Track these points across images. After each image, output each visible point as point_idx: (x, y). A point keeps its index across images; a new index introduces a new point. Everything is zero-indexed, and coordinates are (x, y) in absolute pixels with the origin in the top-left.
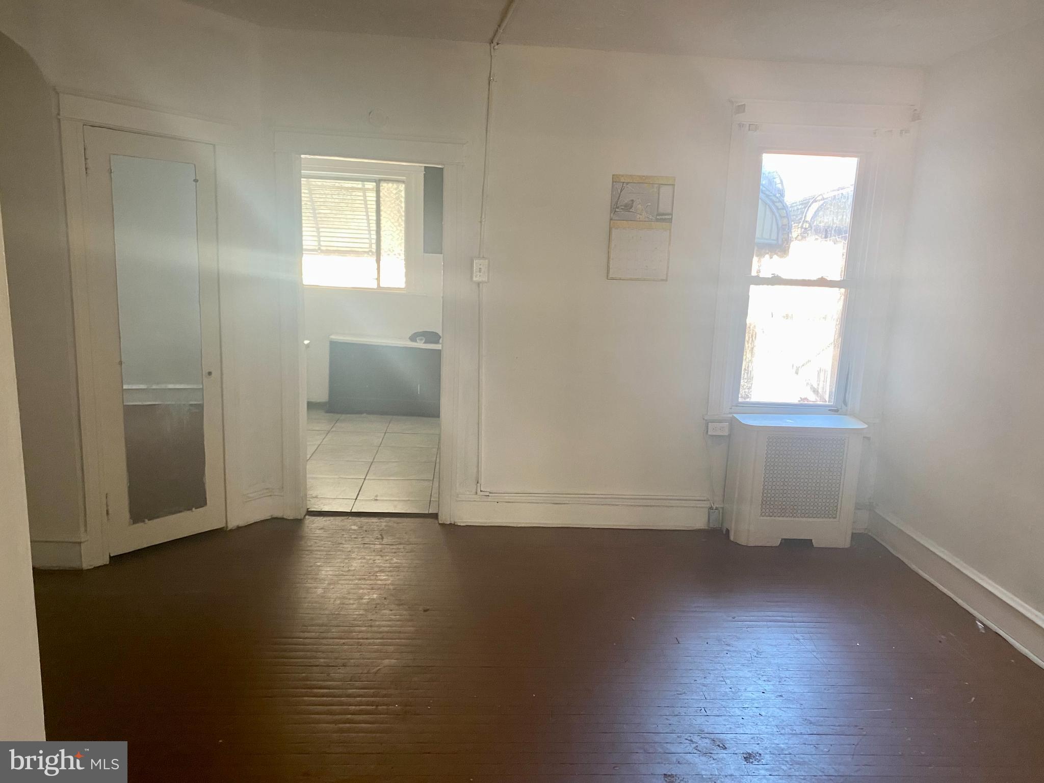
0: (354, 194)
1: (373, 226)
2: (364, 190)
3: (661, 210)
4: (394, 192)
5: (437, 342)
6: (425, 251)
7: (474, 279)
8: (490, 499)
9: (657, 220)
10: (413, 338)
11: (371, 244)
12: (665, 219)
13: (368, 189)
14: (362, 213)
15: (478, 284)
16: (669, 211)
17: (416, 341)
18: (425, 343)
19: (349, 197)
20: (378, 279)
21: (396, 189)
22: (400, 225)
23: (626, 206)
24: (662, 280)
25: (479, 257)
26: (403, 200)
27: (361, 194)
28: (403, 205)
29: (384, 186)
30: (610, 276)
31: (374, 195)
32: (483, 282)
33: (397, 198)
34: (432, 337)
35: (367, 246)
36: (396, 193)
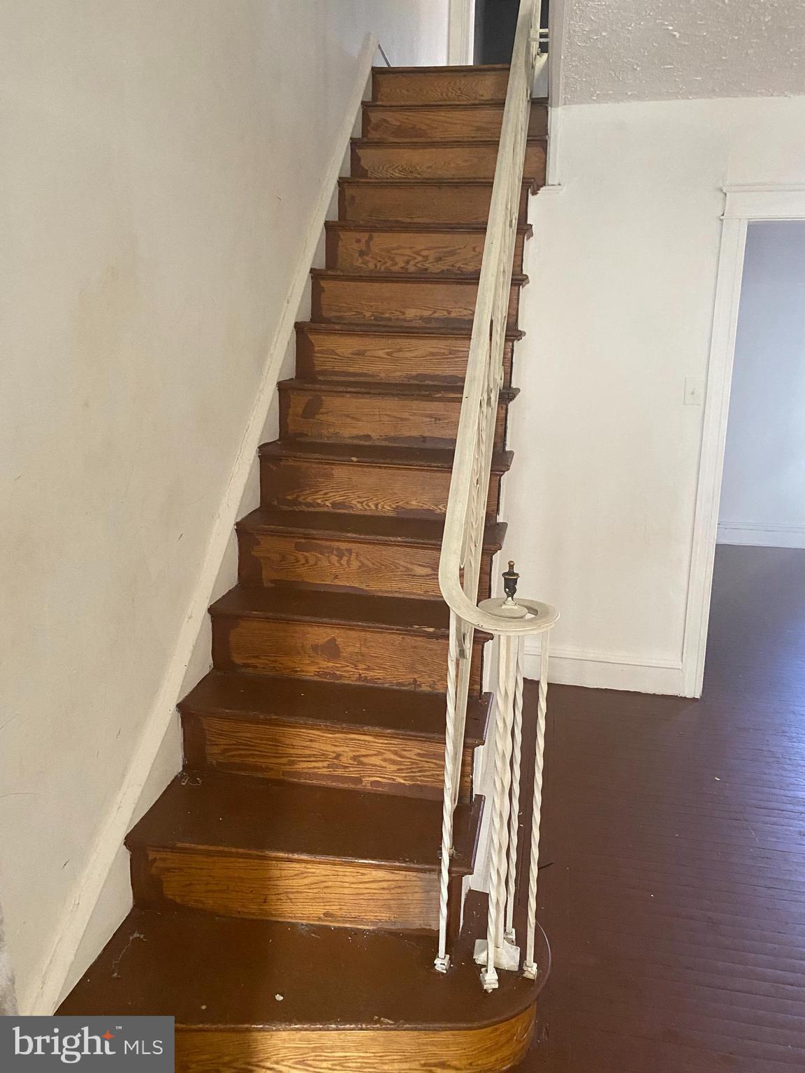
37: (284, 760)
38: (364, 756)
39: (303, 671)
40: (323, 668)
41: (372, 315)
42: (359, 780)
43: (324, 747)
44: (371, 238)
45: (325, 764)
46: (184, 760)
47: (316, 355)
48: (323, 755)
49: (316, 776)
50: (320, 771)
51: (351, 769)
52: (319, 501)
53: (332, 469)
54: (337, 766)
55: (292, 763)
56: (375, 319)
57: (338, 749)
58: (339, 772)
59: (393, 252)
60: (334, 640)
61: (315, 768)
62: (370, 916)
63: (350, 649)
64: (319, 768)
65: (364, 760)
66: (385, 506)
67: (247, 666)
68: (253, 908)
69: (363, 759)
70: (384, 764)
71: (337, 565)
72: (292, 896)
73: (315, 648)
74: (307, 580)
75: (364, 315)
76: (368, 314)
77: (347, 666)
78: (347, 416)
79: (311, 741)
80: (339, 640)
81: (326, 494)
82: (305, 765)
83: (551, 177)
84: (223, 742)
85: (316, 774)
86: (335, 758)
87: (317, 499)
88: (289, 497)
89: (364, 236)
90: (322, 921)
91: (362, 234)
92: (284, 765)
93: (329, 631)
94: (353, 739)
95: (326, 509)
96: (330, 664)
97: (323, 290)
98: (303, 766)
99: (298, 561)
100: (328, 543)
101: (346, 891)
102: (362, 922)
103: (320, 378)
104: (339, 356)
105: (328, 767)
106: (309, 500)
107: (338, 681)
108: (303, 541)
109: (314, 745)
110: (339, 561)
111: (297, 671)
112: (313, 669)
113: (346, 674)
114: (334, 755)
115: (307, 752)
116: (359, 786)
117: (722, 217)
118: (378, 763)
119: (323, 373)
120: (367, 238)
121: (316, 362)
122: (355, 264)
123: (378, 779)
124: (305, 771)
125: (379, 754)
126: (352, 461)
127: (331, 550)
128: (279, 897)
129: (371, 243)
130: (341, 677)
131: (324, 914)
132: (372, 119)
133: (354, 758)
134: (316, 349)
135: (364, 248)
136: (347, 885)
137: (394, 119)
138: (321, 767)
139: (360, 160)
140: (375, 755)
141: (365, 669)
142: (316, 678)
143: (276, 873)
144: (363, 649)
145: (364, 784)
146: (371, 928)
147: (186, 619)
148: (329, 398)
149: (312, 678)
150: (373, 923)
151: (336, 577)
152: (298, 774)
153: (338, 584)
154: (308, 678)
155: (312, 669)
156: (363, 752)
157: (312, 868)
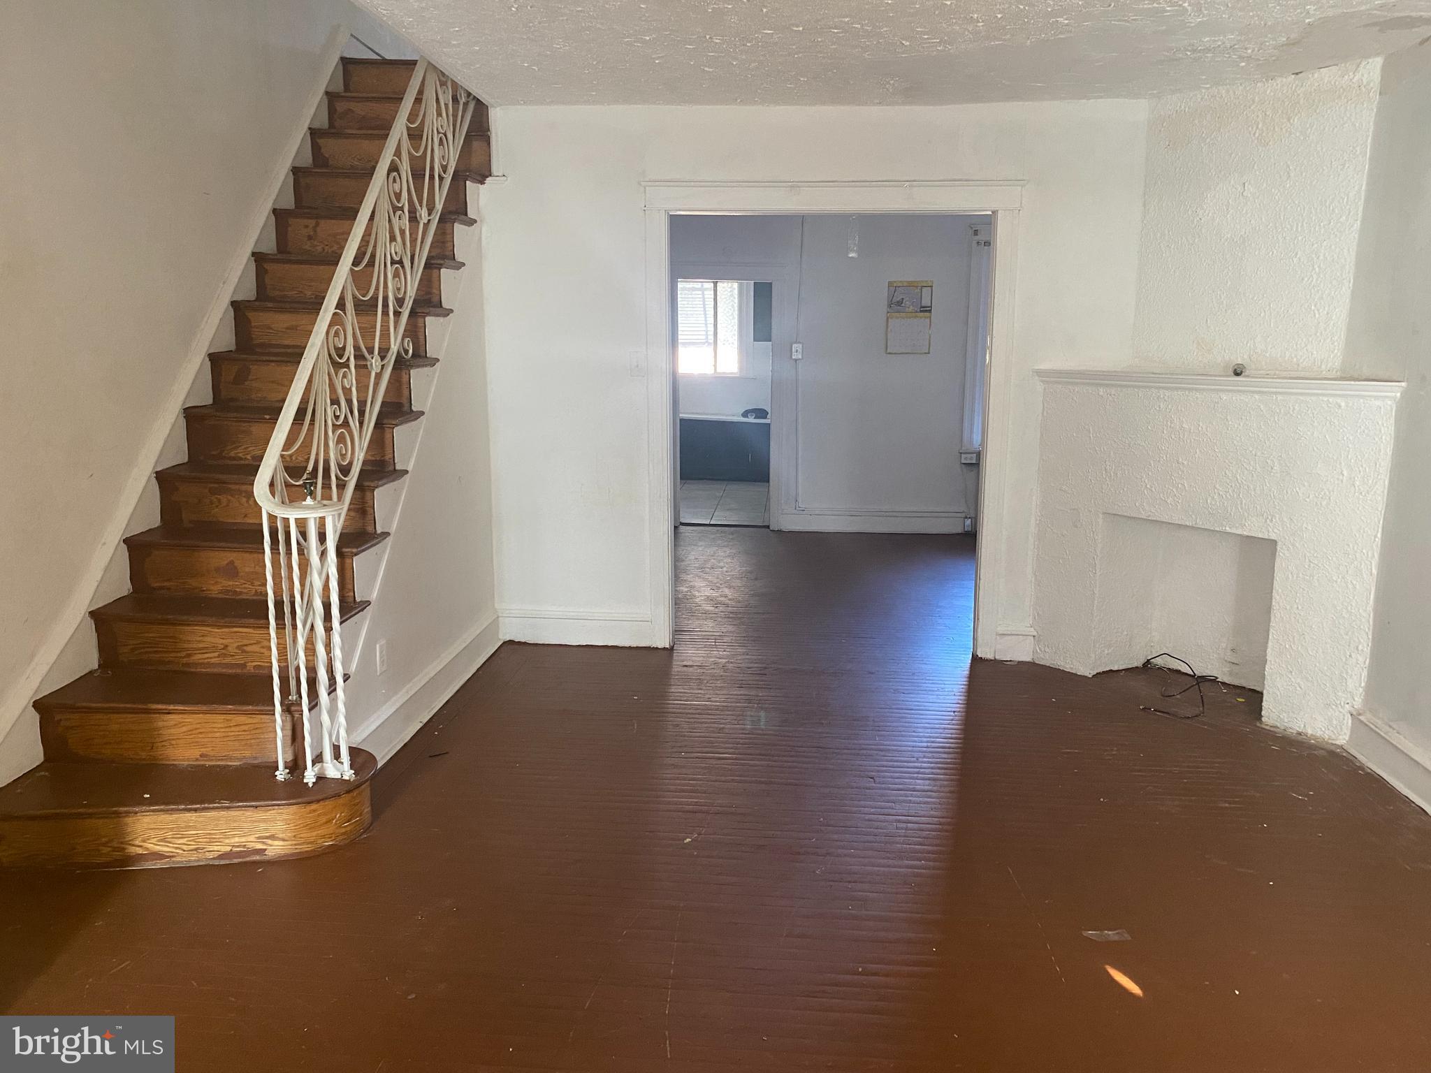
0: (694, 293)
1: (711, 320)
2: (703, 290)
3: (923, 305)
4: (729, 290)
5: (765, 418)
6: (755, 340)
7: (793, 357)
8: (804, 512)
9: (921, 311)
10: (745, 414)
11: (707, 335)
12: (926, 310)
13: (707, 289)
14: (700, 309)
15: (796, 360)
16: (929, 305)
17: (748, 417)
18: (755, 418)
19: (690, 296)
20: (715, 366)
21: (730, 288)
22: (734, 318)
23: (898, 302)
24: (926, 353)
25: (796, 343)
26: (736, 297)
27: (700, 292)
28: (736, 301)
29: (720, 285)
30: (888, 351)
31: (712, 292)
32: (799, 359)
33: (732, 295)
34: (761, 413)
35: (704, 337)
36: (730, 291)
37: (183, 654)
38: (246, 645)
39: (210, 590)
40: (226, 587)
41: (313, 294)
42: (244, 666)
43: (213, 640)
44: (317, 224)
45: (216, 654)
46: (99, 660)
47: (253, 329)
48: (214, 647)
49: (209, 665)
50: (213, 661)
51: (238, 657)
52: (240, 455)
53: (250, 426)
54: (225, 655)
55: (189, 656)
56: (316, 298)
57: (224, 641)
58: (228, 660)
59: (338, 237)
60: (232, 562)
61: (208, 658)
62: (237, 754)
63: (247, 569)
64: (211, 658)
65: (248, 649)
66: (298, 458)
67: (162, 588)
68: (143, 755)
69: (245, 648)
70: (262, 650)
71: (246, 505)
72: (174, 742)
73: (218, 570)
74: (221, 520)
75: (306, 294)
76: (309, 293)
77: (245, 584)
78: (273, 382)
79: (203, 636)
80: (237, 563)
81: (245, 448)
82: (200, 656)
83: (495, 169)
84: (131, 642)
85: (208, 663)
86: (223, 649)
87: (239, 453)
88: (214, 453)
89: (312, 223)
90: (200, 760)
91: (310, 221)
92: (183, 658)
93: (228, 554)
94: (236, 632)
95: (247, 462)
96: (231, 583)
97: (266, 271)
98: (197, 657)
99: (212, 504)
100: (237, 487)
101: (218, 735)
102: (231, 759)
103: (257, 350)
104: (273, 330)
105: (219, 657)
106: (232, 454)
107: (239, 597)
108: (216, 485)
109: (206, 639)
110: (247, 502)
111: (204, 591)
112: (219, 587)
113: (245, 591)
114: (222, 647)
115: (201, 645)
116: (245, 671)
117: (645, 208)
118: (258, 651)
119: (262, 345)
120: (314, 225)
121: (254, 336)
122: (304, 248)
123: (259, 663)
124: (200, 661)
125: (258, 643)
126: (266, 419)
127: (240, 492)
128: (163, 743)
129: (318, 229)
130: (241, 593)
131: (201, 756)
132: (338, 109)
133: (238, 647)
134: (253, 324)
135: (312, 233)
136: (216, 730)
137: (359, 109)
138: (213, 658)
139: (320, 148)
140: (255, 644)
141: (260, 585)
142: (221, 596)
143: (160, 724)
144: (257, 568)
145: (248, 668)
146: (238, 763)
147: (100, 546)
148: (256, 367)
149: (217, 596)
150: (239, 759)
151: (246, 516)
152: (196, 665)
153: (248, 522)
154: (214, 596)
155: (216, 587)
156: (246, 642)
157: (188, 719)
